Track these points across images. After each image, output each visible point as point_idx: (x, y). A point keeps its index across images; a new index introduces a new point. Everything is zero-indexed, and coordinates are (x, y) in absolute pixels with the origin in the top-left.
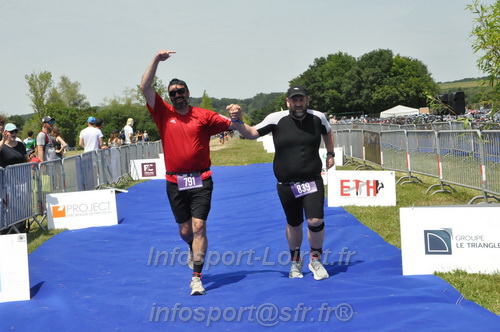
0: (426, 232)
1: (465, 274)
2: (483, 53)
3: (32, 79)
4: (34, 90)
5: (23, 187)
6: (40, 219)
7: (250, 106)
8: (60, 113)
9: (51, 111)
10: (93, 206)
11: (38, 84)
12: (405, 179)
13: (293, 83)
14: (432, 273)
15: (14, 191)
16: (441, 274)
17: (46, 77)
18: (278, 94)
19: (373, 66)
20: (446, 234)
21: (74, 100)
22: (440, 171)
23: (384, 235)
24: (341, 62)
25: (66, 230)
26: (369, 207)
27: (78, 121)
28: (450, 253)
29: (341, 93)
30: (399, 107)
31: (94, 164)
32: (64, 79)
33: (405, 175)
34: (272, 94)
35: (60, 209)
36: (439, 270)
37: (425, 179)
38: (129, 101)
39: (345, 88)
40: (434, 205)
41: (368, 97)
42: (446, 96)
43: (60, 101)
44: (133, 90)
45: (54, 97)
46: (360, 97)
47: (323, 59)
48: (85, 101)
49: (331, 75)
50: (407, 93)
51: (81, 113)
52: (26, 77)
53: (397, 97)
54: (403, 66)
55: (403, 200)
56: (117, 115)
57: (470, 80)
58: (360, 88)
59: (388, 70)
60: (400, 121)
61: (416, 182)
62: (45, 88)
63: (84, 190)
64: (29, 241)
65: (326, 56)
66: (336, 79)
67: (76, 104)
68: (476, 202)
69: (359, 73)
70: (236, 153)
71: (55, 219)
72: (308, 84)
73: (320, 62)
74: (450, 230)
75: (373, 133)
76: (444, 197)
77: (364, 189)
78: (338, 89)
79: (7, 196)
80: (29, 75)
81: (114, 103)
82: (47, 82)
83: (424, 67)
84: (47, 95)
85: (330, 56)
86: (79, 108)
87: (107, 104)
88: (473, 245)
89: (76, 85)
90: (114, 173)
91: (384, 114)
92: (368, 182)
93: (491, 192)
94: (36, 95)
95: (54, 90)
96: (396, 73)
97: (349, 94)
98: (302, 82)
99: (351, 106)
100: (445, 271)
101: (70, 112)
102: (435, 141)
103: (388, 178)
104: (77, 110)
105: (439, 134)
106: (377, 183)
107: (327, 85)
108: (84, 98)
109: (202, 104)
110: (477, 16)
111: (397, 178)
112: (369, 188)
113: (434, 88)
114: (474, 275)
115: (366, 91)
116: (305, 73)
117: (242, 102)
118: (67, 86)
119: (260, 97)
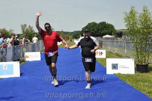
0: (112, 64)
1: (120, 74)
2: (126, 23)
4: (22, 28)
5: (19, 51)
6: (23, 58)
8: (28, 34)
9: (26, 33)
10: (35, 56)
11: (23, 27)
12: (108, 52)
13: (83, 29)
14: (113, 74)
15: (17, 51)
16: (115, 74)
17: (25, 25)
18: (79, 31)
19: (102, 25)
20: (117, 65)
21: (32, 31)
22: (116, 50)
23: (103, 64)
24: (94, 24)
25: (29, 61)
26: (100, 58)
27: (32, 36)
28: (117, 69)
29: (94, 31)
30: (107, 35)
31: (36, 46)
32: (29, 26)
33: (108, 51)
34: (78, 31)
35: (28, 56)
36: (115, 73)
37: (112, 52)
39: (95, 30)
40: (114, 58)
41: (100, 33)
42: (118, 33)
45: (27, 30)
46: (98, 32)
47: (90, 23)
49: (92, 27)
50: (109, 32)
51: (33, 34)
52: (21, 25)
53: (107, 33)
54: (108, 26)
55: (107, 57)
57: (124, 29)
58: (98, 30)
59: (105, 27)
60: (107, 38)
61: (110, 53)
62: (25, 28)
63: (33, 52)
64: (20, 63)
65: (91, 23)
66: (93, 28)
68: (124, 58)
69: (98, 27)
71: (26, 58)
73: (89, 24)
74: (118, 64)
75: (101, 41)
76: (117, 56)
77: (98, 54)
78: (93, 30)
79: (15, 53)
83: (113, 26)
84: (25, 30)
85: (92, 23)
88: (123, 67)
89: (32, 27)
90: (40, 48)
91: (104, 37)
92: (99, 52)
93: (127, 55)
95: (27, 28)
96: (107, 27)
97: (96, 32)
98: (85, 28)
99: (96, 34)
100: (116, 73)
101: (30, 34)
102: (115, 43)
103: (104, 51)
105: (116, 42)
106: (101, 52)
107: (91, 29)
108: (34, 30)
109: (61, 33)
110: (125, 15)
111: (106, 52)
112: (99, 54)
113: (115, 31)
114: (123, 74)
115: (100, 31)
117: (71, 33)
118: (30, 28)
119: (75, 32)
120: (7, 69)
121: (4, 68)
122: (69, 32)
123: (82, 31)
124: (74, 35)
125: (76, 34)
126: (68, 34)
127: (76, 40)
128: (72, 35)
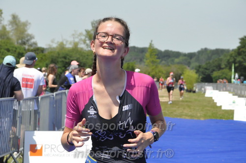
7: (193, 59)
13: (244, 41)
21: (22, 38)
32: (14, 17)
38: (76, 44)
43: (8, 38)
44: (81, 34)
48: (33, 41)
56: (65, 58)
63: (54, 130)
67: (24, 43)
70: (189, 107)
81: (62, 45)
86: (27, 47)
87: (54, 45)
89: (25, 24)
101: (18, 50)
104: (25, 49)
108: (32, 37)
109: (147, 54)
117: (185, 55)
118: (16, 24)
119: (204, 51)
122: (178, 54)
123: (239, 52)
124: (200, 67)
125: (207, 64)
126: (173, 61)
127: (214, 89)
128: (189, 66)
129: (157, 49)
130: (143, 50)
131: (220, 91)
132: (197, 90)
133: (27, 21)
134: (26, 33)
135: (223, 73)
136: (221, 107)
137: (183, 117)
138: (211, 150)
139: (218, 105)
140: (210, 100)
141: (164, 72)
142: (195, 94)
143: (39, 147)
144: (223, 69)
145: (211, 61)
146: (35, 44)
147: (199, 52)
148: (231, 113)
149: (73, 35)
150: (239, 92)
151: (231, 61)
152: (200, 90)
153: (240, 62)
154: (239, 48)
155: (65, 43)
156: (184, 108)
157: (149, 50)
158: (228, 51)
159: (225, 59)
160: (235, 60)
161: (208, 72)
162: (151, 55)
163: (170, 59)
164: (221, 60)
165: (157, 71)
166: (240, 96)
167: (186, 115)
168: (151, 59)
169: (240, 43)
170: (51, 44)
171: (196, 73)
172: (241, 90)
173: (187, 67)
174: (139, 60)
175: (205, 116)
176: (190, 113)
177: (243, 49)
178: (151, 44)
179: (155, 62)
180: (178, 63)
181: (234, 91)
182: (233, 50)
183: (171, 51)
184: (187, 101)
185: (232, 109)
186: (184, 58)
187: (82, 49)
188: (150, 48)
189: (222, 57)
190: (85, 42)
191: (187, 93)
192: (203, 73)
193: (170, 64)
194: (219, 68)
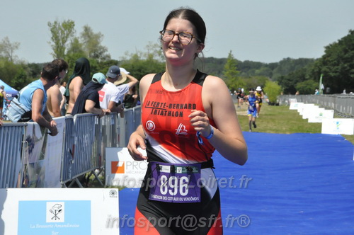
3: (55, 27)
4: (55, 38)
7: (275, 70)
11: (60, 32)
13: (329, 49)
17: (69, 26)
21: (95, 51)
25: (125, 188)
32: (87, 29)
34: (301, 60)
38: (151, 56)
43: (81, 51)
44: (156, 45)
45: (76, 47)
48: (106, 53)
52: (49, 24)
62: (67, 37)
67: (97, 56)
70: (273, 120)
72: (346, 51)
80: (53, 22)
81: (136, 58)
82: (70, 31)
84: (68, 45)
86: (100, 60)
87: (128, 58)
89: (98, 36)
94: (57, 43)
95: (76, 40)
104: (98, 63)
108: (105, 50)
109: (227, 66)
116: (345, 39)
117: (266, 65)
118: (89, 37)
119: (287, 61)
120: (62, 220)
121: (49, 216)
122: (258, 65)
123: (324, 61)
124: (282, 78)
125: (290, 75)
126: (253, 72)
127: (298, 102)
128: (271, 78)
129: (236, 60)
130: (221, 61)
131: (305, 103)
132: (280, 103)
133: (100, 33)
134: (99, 45)
135: (308, 84)
136: (307, 120)
137: (268, 131)
138: (300, 165)
139: (304, 118)
140: (295, 113)
141: (245, 84)
142: (278, 107)
143: (120, 165)
144: (307, 79)
145: (294, 72)
146: (109, 56)
147: (281, 62)
148: (319, 126)
149: (148, 46)
150: (325, 104)
151: (315, 71)
152: (284, 102)
153: (325, 73)
154: (324, 57)
155: (139, 55)
156: (268, 122)
157: (228, 61)
158: (312, 60)
159: (309, 70)
160: (320, 70)
161: (291, 83)
162: (230, 66)
163: (250, 71)
164: (305, 70)
165: (237, 83)
166: (327, 108)
167: (271, 130)
168: (231, 71)
169: (326, 51)
170: (125, 56)
171: (279, 84)
172: (328, 102)
173: (269, 78)
174: (217, 72)
175: (291, 130)
176: (275, 127)
177: (329, 58)
178: (230, 54)
179: (236, 74)
180: (260, 75)
181: (319, 103)
182: (317, 59)
183: (252, 62)
184: (270, 115)
185: (319, 122)
186: (266, 68)
187: (157, 61)
188: (229, 59)
189: (306, 67)
190: (160, 54)
191: (270, 106)
192: (286, 85)
193: (250, 75)
194: (303, 78)
